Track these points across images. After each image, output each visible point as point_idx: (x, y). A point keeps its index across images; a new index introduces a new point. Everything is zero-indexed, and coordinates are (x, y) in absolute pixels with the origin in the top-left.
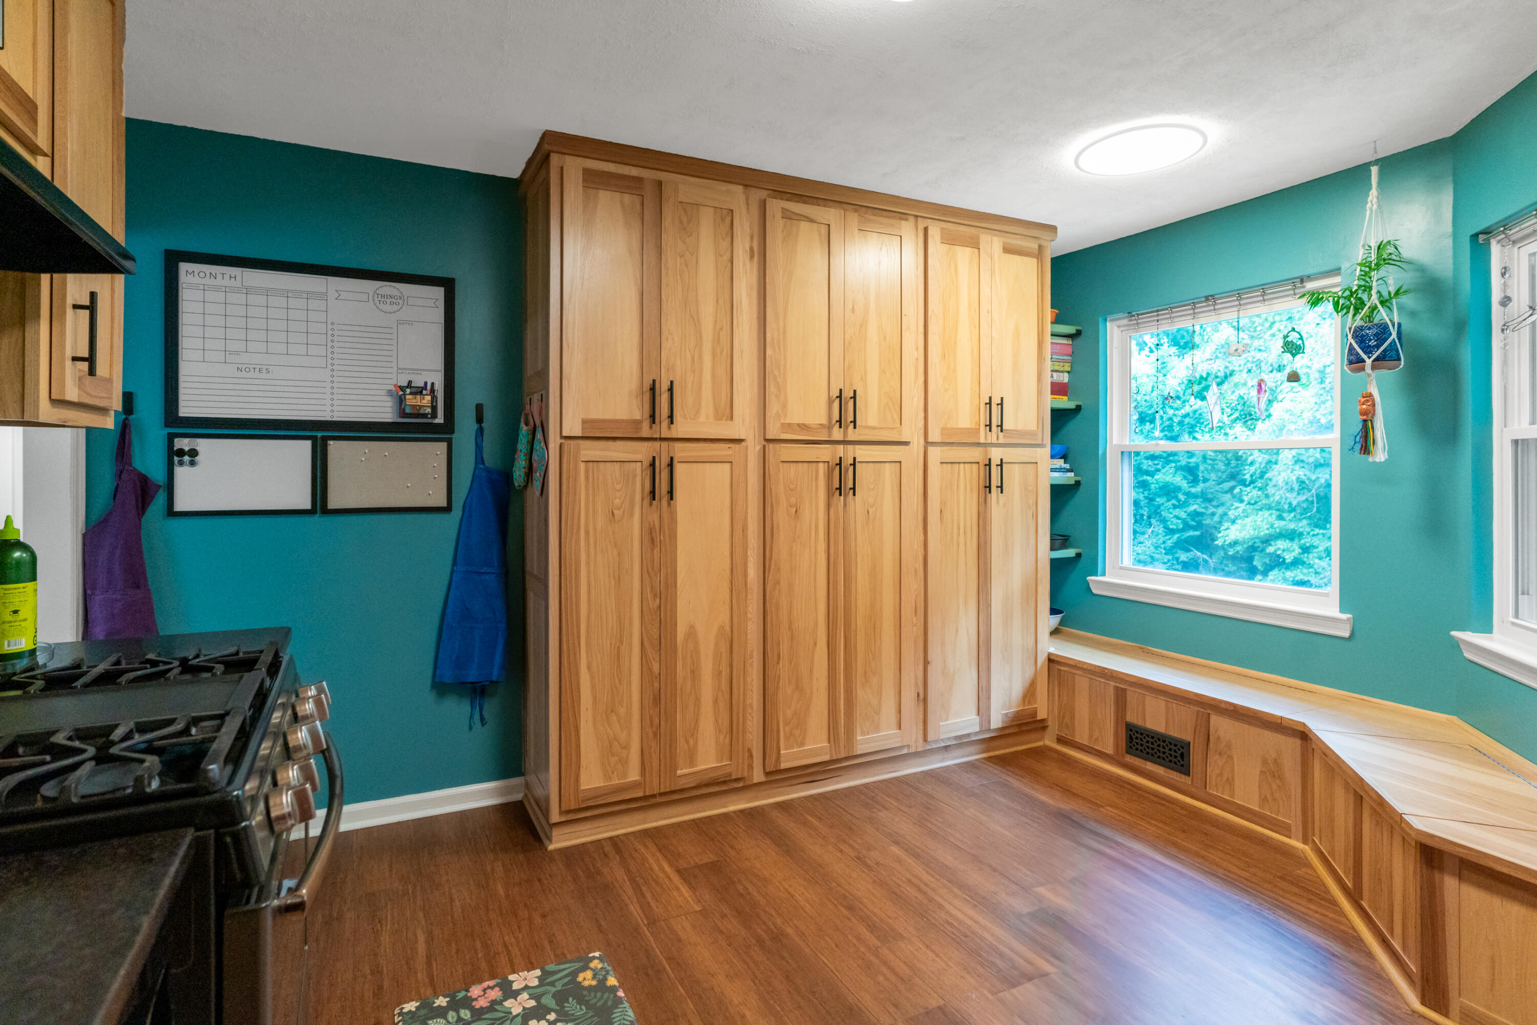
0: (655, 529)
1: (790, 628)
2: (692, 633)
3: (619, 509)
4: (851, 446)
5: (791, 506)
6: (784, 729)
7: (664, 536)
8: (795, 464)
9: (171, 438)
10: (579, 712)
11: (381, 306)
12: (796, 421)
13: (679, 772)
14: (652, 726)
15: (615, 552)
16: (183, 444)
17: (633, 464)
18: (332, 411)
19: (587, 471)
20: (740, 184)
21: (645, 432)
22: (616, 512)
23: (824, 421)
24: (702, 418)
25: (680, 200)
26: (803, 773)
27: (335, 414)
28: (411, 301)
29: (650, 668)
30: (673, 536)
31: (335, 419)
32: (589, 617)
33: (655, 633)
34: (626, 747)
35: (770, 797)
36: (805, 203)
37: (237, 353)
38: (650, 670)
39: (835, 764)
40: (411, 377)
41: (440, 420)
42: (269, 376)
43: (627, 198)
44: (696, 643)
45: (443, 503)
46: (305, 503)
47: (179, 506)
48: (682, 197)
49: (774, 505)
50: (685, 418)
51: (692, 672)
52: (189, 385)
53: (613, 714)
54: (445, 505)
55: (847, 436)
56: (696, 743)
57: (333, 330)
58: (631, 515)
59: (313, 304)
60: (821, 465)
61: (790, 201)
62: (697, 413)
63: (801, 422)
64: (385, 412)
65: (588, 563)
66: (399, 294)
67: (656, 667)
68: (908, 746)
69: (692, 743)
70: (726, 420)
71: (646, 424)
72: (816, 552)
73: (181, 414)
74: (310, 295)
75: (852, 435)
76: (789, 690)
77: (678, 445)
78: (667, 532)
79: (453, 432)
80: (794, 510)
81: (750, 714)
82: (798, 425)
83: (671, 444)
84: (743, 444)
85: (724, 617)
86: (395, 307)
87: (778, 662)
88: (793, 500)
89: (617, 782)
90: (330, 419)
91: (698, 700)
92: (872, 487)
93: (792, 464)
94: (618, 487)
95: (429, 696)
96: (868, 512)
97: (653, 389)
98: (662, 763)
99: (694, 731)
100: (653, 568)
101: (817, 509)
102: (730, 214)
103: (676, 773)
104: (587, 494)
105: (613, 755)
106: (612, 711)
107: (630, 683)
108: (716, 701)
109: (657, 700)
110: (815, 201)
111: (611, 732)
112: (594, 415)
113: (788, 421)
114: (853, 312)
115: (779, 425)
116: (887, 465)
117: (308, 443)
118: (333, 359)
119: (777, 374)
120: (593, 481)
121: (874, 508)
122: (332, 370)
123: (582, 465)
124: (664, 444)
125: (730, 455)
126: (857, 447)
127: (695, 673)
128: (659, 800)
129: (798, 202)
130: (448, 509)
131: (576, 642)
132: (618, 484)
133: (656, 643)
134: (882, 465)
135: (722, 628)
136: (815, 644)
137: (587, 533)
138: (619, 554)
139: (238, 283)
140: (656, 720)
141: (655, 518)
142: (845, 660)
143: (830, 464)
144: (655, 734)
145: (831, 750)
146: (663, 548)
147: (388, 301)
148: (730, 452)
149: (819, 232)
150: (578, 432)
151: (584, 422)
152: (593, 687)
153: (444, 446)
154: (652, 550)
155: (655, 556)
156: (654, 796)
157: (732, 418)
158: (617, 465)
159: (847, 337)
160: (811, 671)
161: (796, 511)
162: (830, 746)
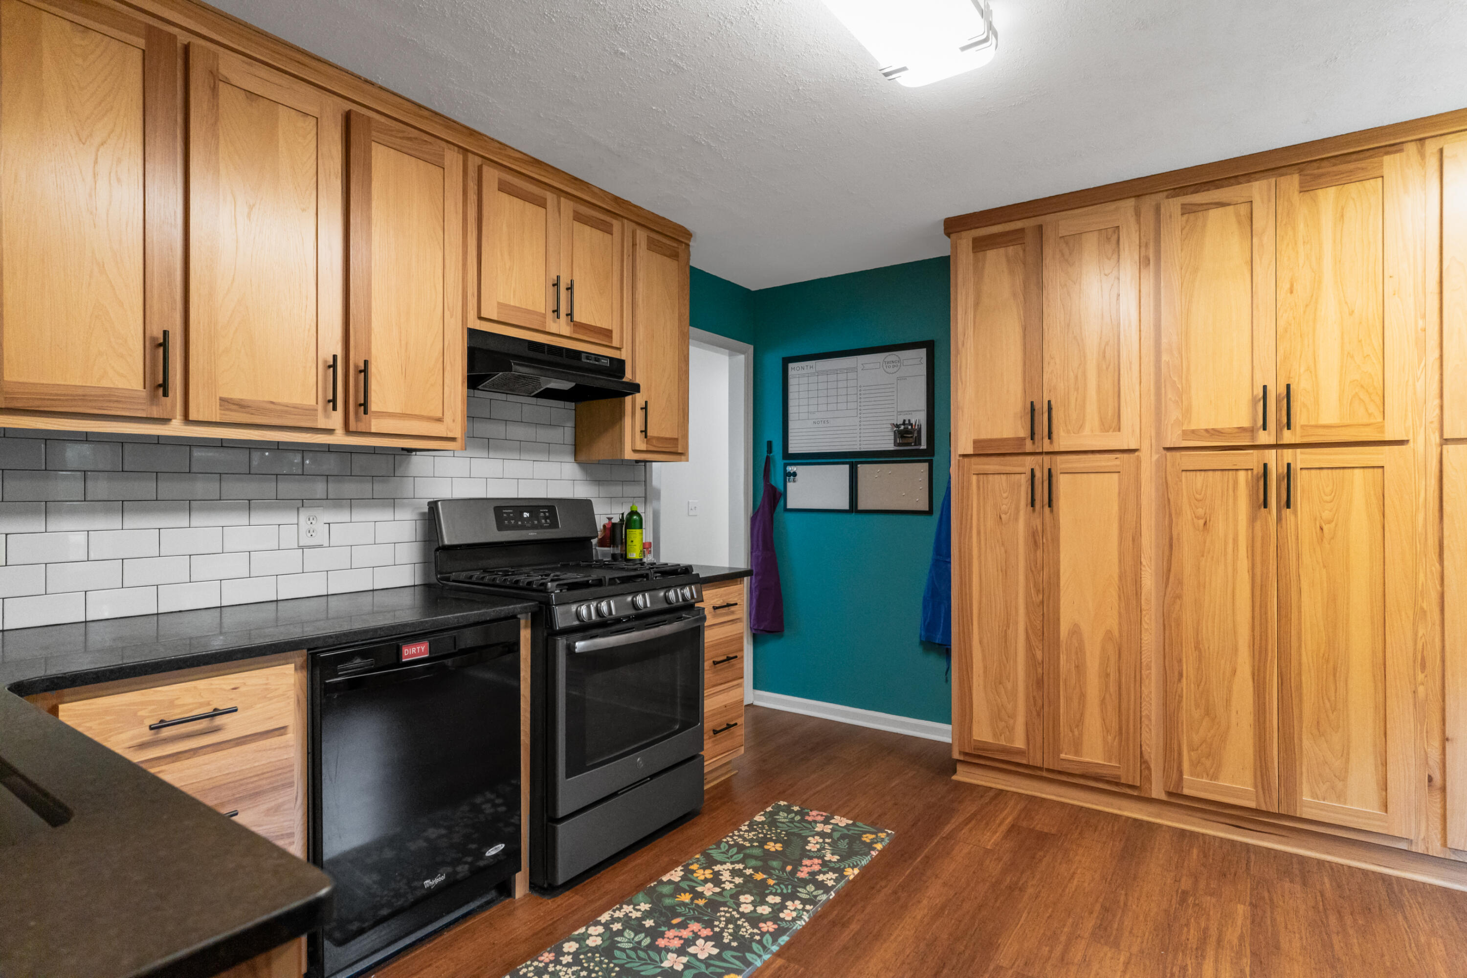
0: (1038, 532)
1: (1197, 647)
2: (1076, 631)
3: (1006, 514)
4: (1290, 451)
5: (1198, 518)
6: (1190, 756)
7: (1047, 540)
8: (1203, 473)
9: (786, 465)
10: (972, 678)
11: (888, 370)
12: (1204, 426)
13: (1063, 756)
14: (1035, 705)
15: (1003, 549)
16: (790, 469)
17: (1018, 476)
18: (860, 445)
19: (978, 481)
20: (1131, 197)
21: (1029, 447)
22: (1003, 516)
23: (1246, 424)
24: (1087, 431)
25: (1060, 235)
26: (1220, 810)
27: (862, 447)
28: (905, 363)
29: (1033, 655)
30: (1056, 540)
31: (862, 450)
32: (980, 603)
33: (1038, 624)
34: (1013, 716)
35: (1179, 821)
36: (1217, 187)
37: (814, 413)
38: (1034, 656)
39: (1271, 818)
40: (907, 418)
41: (924, 446)
42: (828, 425)
43: (1011, 250)
44: (1081, 642)
45: (926, 508)
46: (846, 506)
47: (789, 506)
48: (1062, 233)
49: (1173, 516)
50: (1068, 432)
51: (1077, 667)
52: (795, 434)
53: (1001, 686)
54: (927, 509)
55: (1282, 438)
56: (1081, 734)
57: (860, 390)
58: (1016, 519)
59: (851, 376)
60: (1242, 475)
61: (1197, 192)
62: (1081, 427)
63: (1211, 427)
64: (888, 444)
65: (980, 556)
66: (898, 359)
67: (1039, 655)
68: (1410, 841)
69: (1076, 733)
70: (1114, 431)
71: (1029, 442)
72: (1235, 570)
73: (790, 452)
74: (848, 370)
75: (1288, 437)
76: (1197, 714)
77: (1059, 458)
78: (1049, 535)
79: (933, 455)
80: (1202, 522)
81: (1147, 725)
82: (1207, 430)
83: (1054, 457)
84: (1137, 454)
85: (1112, 622)
86: (895, 369)
87: (1180, 680)
88: (1200, 511)
89: (1004, 744)
90: (858, 450)
91: (1082, 696)
92: (1328, 498)
93: (1198, 473)
94: (1005, 495)
95: (919, 650)
96: (1322, 529)
97: (1033, 410)
98: (1045, 741)
99: (1080, 721)
100: (1036, 567)
101: (1236, 521)
102: (1117, 232)
103: (1059, 755)
104: (978, 499)
105: (1001, 720)
106: (1000, 683)
107: (1015, 661)
108: (1103, 702)
109: (1040, 683)
110: (1232, 181)
111: (999, 700)
112: (983, 436)
113: (1193, 427)
114: (1291, 292)
115: (1180, 432)
116: (1356, 471)
117: (847, 466)
118: (860, 410)
119: (1176, 379)
120: (984, 490)
121: (1333, 524)
122: (860, 418)
123: (974, 478)
124: (1046, 458)
125: (1117, 466)
126: (1299, 451)
127: (1080, 668)
128: (1045, 774)
129: (1208, 190)
130: (930, 512)
131: (969, 618)
132: (1004, 493)
133: (1040, 633)
134: (1346, 471)
135: (1109, 632)
136: (1234, 672)
137: (979, 533)
138: (1006, 552)
139: (813, 370)
140: (1040, 702)
141: (1038, 522)
142: (1280, 699)
143: (1255, 472)
144: (1038, 715)
145: (1257, 797)
146: (1045, 550)
147: (891, 365)
148: (1118, 462)
149: (1238, 215)
150: (970, 451)
151: (976, 442)
152: (984, 658)
153: (926, 465)
154: (1035, 551)
155: (1038, 556)
156: (1041, 769)
157: (1119, 430)
158: (1004, 477)
159: (1282, 323)
160: (1228, 701)
161: (1205, 524)
162: (1257, 792)
